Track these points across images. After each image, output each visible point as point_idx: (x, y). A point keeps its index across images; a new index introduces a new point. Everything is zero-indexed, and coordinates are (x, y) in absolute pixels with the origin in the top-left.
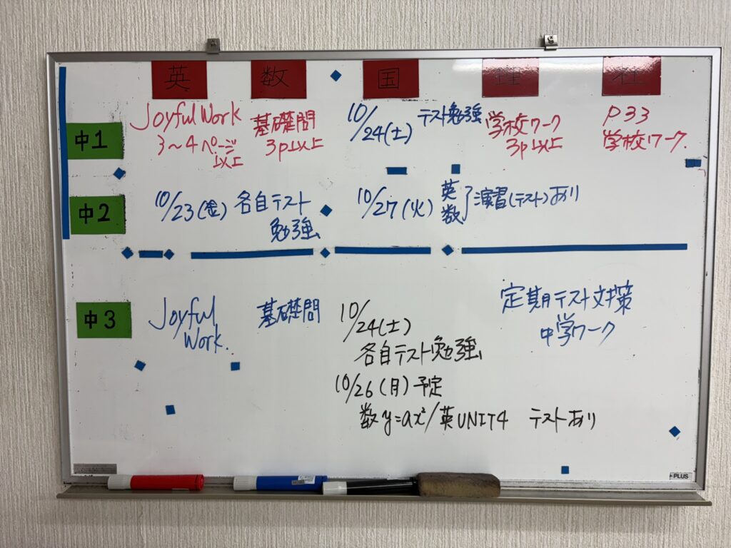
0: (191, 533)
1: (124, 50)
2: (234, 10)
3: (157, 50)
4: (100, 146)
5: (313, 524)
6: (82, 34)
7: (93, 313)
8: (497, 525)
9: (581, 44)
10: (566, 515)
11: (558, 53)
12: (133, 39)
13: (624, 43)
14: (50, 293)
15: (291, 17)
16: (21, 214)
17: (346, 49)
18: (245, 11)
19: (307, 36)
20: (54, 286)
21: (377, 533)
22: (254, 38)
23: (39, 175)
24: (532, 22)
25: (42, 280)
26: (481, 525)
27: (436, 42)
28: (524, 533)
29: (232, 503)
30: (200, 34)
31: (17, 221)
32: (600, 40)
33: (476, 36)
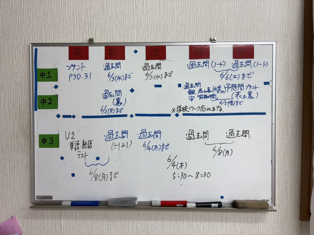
0: (80, 223)
1: (59, 42)
2: (99, 28)
3: (71, 42)
4: (49, 77)
5: (127, 219)
6: (44, 36)
7: (45, 138)
8: (196, 219)
9: (225, 40)
10: (223, 216)
11: (216, 43)
12: (62, 38)
13: (241, 40)
14: (29, 131)
15: (119, 30)
16: (19, 101)
17: (139, 42)
18: (103, 28)
19: (125, 37)
20: (31, 129)
21: (151, 223)
22: (106, 38)
23: (26, 87)
24: (207, 33)
25: (26, 126)
26: (191, 220)
27: (172, 39)
28: (207, 223)
29: (96, 211)
30: (86, 37)
31: (18, 104)
32: (232, 39)
33: (187, 37)
